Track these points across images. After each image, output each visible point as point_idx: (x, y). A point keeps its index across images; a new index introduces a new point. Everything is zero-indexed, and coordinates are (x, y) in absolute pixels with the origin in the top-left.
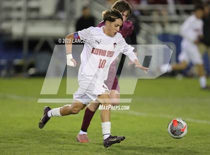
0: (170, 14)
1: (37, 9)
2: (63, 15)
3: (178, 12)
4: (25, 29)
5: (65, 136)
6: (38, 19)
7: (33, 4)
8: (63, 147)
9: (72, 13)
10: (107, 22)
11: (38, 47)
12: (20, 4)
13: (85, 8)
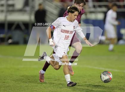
0: (90, 8)
1: (13, 5)
2: (28, 9)
3: (94, 7)
4: (6, 17)
5: (30, 79)
6: (13, 11)
7: (10, 2)
8: (29, 85)
9: (33, 7)
10: (69, 13)
11: (14, 27)
12: (3, 2)
13: (40, 5)
